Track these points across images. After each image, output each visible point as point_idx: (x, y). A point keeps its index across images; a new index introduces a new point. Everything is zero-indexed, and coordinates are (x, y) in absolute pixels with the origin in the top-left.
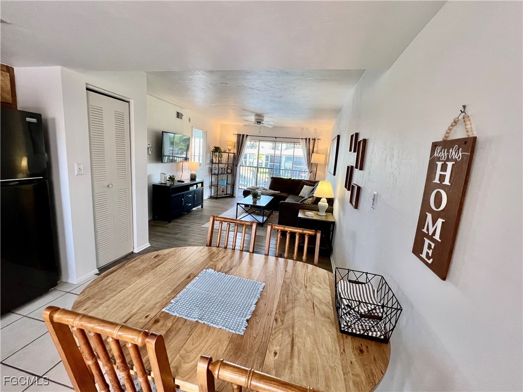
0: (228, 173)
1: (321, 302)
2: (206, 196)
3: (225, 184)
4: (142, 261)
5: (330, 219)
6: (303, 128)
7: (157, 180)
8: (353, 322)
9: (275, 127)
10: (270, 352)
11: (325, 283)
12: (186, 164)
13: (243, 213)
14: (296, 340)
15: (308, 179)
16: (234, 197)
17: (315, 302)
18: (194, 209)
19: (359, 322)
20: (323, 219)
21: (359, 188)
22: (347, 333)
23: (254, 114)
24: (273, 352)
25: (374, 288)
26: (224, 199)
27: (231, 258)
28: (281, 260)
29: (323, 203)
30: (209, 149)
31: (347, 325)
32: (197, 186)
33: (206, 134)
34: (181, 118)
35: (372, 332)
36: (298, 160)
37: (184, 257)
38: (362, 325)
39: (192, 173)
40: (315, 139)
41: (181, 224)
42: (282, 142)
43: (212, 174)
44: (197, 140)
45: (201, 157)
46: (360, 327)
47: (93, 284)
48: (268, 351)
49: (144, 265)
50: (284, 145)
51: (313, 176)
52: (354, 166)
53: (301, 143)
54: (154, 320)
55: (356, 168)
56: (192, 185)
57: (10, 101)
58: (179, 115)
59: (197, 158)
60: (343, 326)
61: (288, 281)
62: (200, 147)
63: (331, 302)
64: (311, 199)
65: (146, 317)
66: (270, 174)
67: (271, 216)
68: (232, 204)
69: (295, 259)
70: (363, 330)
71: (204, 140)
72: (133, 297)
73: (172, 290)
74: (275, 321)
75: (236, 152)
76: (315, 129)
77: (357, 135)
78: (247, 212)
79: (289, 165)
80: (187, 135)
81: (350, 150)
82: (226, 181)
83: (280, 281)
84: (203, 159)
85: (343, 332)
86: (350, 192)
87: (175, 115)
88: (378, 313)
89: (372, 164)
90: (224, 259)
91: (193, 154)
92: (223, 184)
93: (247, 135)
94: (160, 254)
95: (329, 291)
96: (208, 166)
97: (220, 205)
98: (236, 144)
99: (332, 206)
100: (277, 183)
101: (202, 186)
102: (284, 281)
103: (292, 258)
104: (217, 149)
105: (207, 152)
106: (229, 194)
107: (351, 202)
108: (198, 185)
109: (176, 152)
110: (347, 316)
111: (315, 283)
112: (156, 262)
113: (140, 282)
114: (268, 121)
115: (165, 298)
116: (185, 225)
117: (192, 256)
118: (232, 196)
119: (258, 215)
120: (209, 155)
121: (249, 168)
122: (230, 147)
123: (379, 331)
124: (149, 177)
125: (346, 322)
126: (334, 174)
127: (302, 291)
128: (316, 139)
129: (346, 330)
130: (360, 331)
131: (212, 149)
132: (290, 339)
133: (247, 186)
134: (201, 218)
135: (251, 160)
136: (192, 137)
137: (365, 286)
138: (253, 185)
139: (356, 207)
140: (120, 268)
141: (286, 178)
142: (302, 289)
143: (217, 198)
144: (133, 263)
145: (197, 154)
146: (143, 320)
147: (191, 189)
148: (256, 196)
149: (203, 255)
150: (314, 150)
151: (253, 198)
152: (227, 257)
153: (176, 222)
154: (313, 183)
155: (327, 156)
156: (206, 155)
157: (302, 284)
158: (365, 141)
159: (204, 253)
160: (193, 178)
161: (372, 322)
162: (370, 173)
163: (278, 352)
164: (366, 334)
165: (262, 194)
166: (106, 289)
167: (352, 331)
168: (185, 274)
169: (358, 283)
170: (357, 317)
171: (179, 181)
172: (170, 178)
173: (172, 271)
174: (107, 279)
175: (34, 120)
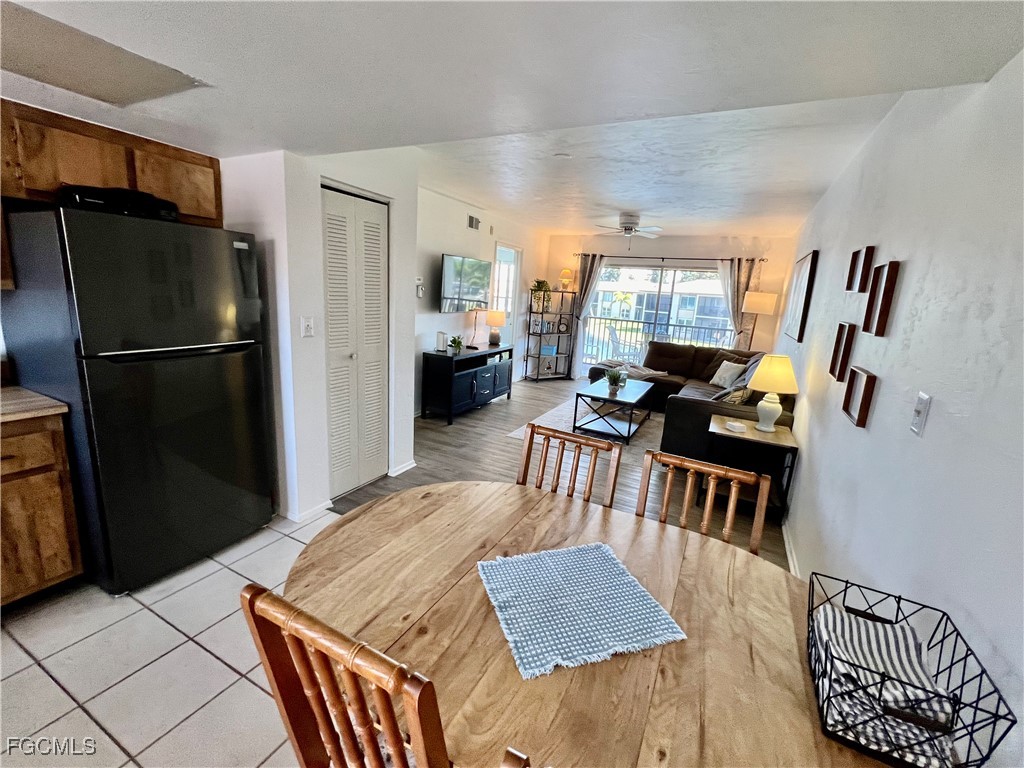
0: (560, 332)
1: (770, 646)
2: (517, 376)
3: (554, 354)
4: (402, 504)
5: (788, 443)
6: (725, 238)
7: (431, 346)
8: (860, 719)
9: (662, 238)
10: (650, 747)
11: (780, 599)
12: (481, 315)
13: (587, 414)
14: (711, 731)
15: (731, 348)
16: (570, 379)
17: (754, 644)
18: (492, 401)
19: (878, 723)
20: (770, 439)
21: (872, 381)
22: (843, 741)
23: (619, 213)
24: (656, 749)
25: (920, 640)
26: (551, 384)
27: (565, 513)
28: (673, 531)
29: (771, 404)
30: (526, 284)
31: (844, 722)
32: (501, 357)
33: (520, 257)
34: (477, 228)
35: (915, 754)
36: (708, 304)
37: (475, 503)
38: (885, 731)
39: (493, 331)
40: (753, 260)
41: (469, 429)
42: (675, 268)
43: (529, 334)
44: (504, 267)
45: (510, 300)
46: (880, 735)
47: (320, 538)
48: (644, 745)
49: (404, 511)
50: (679, 274)
51: (746, 342)
52: (861, 323)
53: (720, 270)
54: (417, 626)
55: (867, 328)
56: (492, 355)
57: (214, 216)
58: (473, 222)
59: (502, 302)
60: (830, 722)
61: (689, 582)
62: (508, 281)
63: (795, 651)
64: (740, 393)
65: (405, 619)
66: (647, 335)
67: (647, 423)
68: (566, 393)
69: (704, 531)
70: (889, 743)
71: (517, 268)
72: (384, 574)
73: (450, 570)
74: (659, 675)
75: (577, 290)
76: (755, 238)
77: (871, 251)
78: (595, 411)
79: (689, 315)
80: (485, 259)
81: (849, 287)
82: (556, 348)
83: (671, 579)
84: (513, 303)
85: (832, 736)
86: (844, 386)
87: (466, 221)
88: (934, 712)
89: (917, 323)
90: (551, 515)
91: (495, 295)
92: (549, 353)
93: (602, 256)
94: (432, 491)
95: (790, 621)
96: (522, 319)
97: (543, 395)
98: (579, 275)
99: (792, 410)
100: (661, 355)
101: (511, 357)
102: (680, 582)
103: (697, 529)
104: (540, 286)
105: (521, 292)
106: (560, 374)
107: (846, 408)
108: (503, 354)
109: (466, 290)
110: (844, 699)
111: (753, 595)
112: (425, 507)
113: (395, 545)
114: (647, 226)
115: (439, 584)
116: (478, 430)
117: (490, 501)
118: (568, 377)
119: (619, 418)
120: (525, 296)
121: (603, 321)
122: (566, 281)
123: (935, 756)
124: (418, 339)
125: (840, 714)
126: (800, 339)
127: (722, 611)
128: (757, 261)
129: (840, 733)
130: (878, 744)
131: (532, 284)
132: (696, 729)
133: (597, 359)
134: (505, 419)
135: (607, 305)
136: (495, 262)
137: (894, 629)
138: (610, 358)
139: (862, 422)
140: (364, 512)
141: (681, 343)
142: (723, 607)
143: (536, 380)
144: (386, 505)
145: (503, 293)
146: (399, 625)
147: (490, 361)
148: (615, 381)
149: (509, 501)
150: (751, 284)
151: (611, 384)
152: (557, 512)
153: (460, 424)
154: (745, 358)
155: (782, 297)
156: (520, 298)
157: (722, 594)
158: (895, 267)
159: (513, 499)
160: (494, 341)
161: (917, 731)
162: (907, 346)
163: (668, 754)
164: (896, 755)
165: (630, 377)
166: (341, 551)
167: (857, 737)
168: (476, 539)
169: (875, 618)
170: (874, 709)
171: (468, 347)
172: (454, 341)
173: (454, 527)
174: (343, 532)
175: (244, 246)
